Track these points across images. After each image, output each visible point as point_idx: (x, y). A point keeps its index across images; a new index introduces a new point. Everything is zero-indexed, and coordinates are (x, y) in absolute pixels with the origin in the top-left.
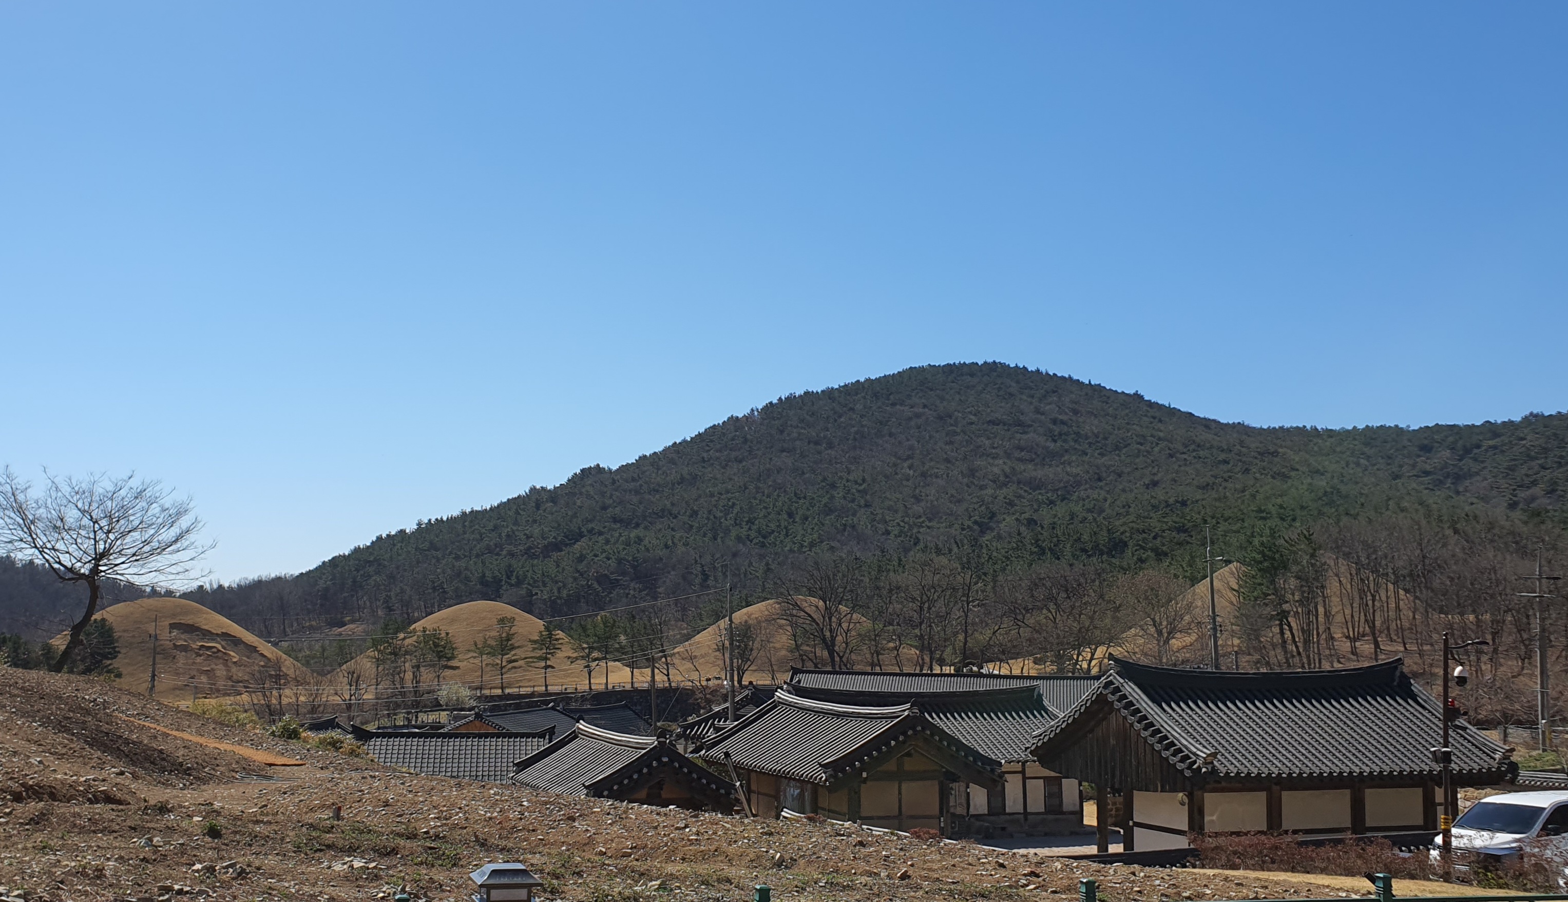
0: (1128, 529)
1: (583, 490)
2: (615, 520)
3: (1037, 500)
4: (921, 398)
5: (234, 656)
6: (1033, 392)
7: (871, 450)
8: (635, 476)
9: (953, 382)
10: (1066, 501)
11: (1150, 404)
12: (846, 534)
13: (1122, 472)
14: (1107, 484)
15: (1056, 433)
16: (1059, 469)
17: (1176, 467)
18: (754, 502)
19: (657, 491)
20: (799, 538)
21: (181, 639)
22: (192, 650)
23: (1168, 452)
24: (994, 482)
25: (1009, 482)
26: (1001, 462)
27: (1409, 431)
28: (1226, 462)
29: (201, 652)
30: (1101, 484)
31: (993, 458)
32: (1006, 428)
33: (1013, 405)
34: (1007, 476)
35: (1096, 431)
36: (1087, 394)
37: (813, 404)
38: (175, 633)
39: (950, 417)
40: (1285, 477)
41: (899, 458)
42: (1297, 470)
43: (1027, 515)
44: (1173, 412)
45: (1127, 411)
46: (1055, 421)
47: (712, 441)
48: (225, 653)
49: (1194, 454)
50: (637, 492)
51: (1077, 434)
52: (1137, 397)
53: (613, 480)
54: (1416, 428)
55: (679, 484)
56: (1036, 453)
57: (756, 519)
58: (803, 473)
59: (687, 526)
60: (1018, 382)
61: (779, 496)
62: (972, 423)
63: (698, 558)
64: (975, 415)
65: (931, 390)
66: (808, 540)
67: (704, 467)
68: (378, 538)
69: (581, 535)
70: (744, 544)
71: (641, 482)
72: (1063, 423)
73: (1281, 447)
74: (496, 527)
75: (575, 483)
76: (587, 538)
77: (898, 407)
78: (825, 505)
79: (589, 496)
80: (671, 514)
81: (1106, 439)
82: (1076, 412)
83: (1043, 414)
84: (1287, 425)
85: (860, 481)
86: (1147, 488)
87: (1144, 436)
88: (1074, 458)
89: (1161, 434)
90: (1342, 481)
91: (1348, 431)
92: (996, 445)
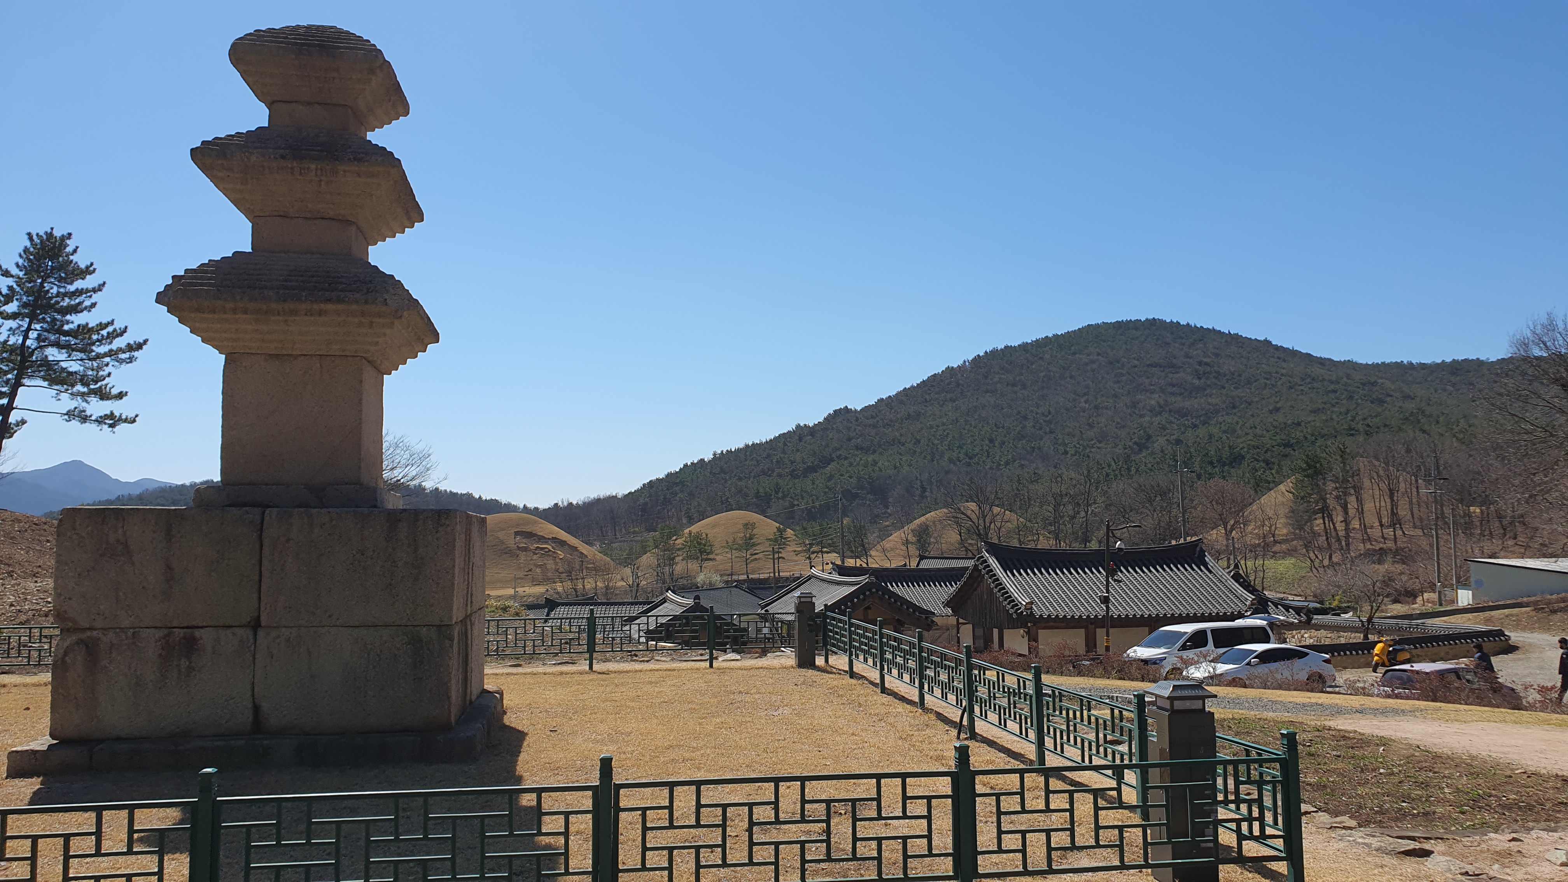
0: (1245, 446)
1: (834, 426)
2: (858, 448)
3: (1184, 425)
4: (1096, 348)
5: (561, 554)
6: (1184, 340)
7: (1056, 389)
8: (874, 414)
9: (1122, 335)
10: (1207, 425)
11: (1277, 348)
12: (1034, 454)
13: (1252, 402)
14: (1240, 411)
15: (1201, 372)
16: (1202, 400)
17: (1294, 396)
18: (964, 432)
19: (890, 425)
20: (997, 458)
21: (523, 543)
22: (530, 550)
23: (1289, 384)
24: (1151, 411)
25: (1162, 411)
26: (1157, 396)
27: (1488, 363)
28: (1335, 391)
29: (537, 552)
30: (1235, 411)
31: (1151, 393)
32: (1162, 369)
33: (1168, 352)
34: (1161, 407)
35: (1232, 370)
36: (1226, 341)
37: (1011, 356)
38: (518, 538)
39: (1118, 362)
40: (1381, 402)
41: (1078, 395)
42: (1391, 396)
43: (1174, 437)
44: (1294, 353)
45: (1258, 353)
46: (1200, 363)
47: (932, 386)
48: (554, 552)
49: (1309, 386)
50: (874, 426)
51: (1218, 372)
52: (1267, 342)
53: (857, 418)
54: (1494, 360)
55: (906, 420)
56: (1184, 388)
57: (964, 444)
58: (1003, 409)
59: (912, 451)
60: (1172, 333)
61: (983, 426)
62: (1135, 367)
63: (918, 476)
64: (1138, 360)
65: (1104, 341)
66: (1004, 460)
67: (926, 406)
68: (684, 465)
69: (832, 460)
70: (954, 464)
71: (877, 419)
72: (1207, 364)
73: (1381, 378)
74: (768, 456)
75: (828, 421)
76: (836, 462)
77: (1077, 356)
78: (1019, 433)
79: (839, 431)
80: (900, 443)
81: (1240, 375)
82: (1217, 355)
83: (1190, 358)
84: (1387, 361)
85: (1046, 413)
86: (1271, 413)
87: (1270, 373)
88: (1214, 391)
89: (1284, 371)
90: (1429, 404)
91: (1438, 364)
92: (1153, 383)
